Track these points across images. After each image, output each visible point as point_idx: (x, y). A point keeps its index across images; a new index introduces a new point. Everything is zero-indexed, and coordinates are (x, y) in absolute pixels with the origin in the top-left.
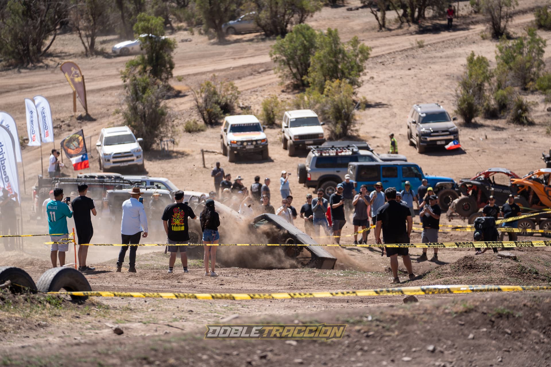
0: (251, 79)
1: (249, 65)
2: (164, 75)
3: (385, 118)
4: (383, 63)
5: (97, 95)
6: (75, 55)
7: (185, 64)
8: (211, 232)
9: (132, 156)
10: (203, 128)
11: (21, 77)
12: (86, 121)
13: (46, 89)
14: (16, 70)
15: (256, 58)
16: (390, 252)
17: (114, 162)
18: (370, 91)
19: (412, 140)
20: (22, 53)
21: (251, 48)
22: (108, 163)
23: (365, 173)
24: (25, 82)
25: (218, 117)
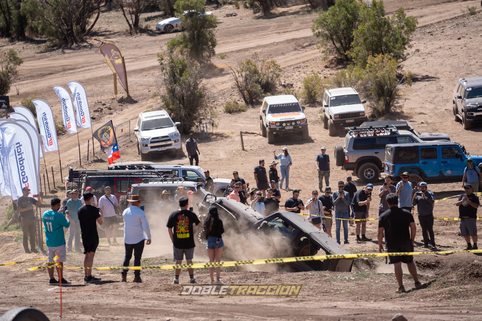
0: (295, 54)
1: (293, 40)
2: (206, 54)
3: (431, 92)
4: (431, 33)
5: (140, 75)
6: (119, 34)
7: (229, 41)
8: (215, 240)
9: (170, 140)
10: (244, 108)
11: (65, 58)
12: (127, 104)
13: (88, 70)
14: (60, 50)
15: (301, 31)
16: (394, 260)
17: (152, 147)
18: (417, 64)
19: (457, 115)
20: (65, 33)
21: (296, 21)
22: (146, 147)
23: (404, 155)
24: (68, 64)
25: (258, 96)
